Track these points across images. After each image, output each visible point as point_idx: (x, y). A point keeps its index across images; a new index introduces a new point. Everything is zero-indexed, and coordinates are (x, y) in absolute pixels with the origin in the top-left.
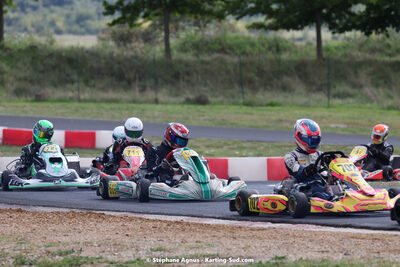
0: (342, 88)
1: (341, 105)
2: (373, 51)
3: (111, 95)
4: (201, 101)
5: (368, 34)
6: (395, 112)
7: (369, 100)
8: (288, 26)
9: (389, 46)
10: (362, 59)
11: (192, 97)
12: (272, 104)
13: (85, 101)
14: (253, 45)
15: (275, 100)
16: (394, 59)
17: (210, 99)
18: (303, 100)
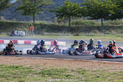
0: (107, 32)
1: (107, 36)
2: (113, 24)
3: (58, 34)
4: (77, 35)
5: (112, 20)
6: (119, 37)
7: (113, 34)
8: (95, 19)
9: (116, 23)
10: (111, 26)
11: (75, 34)
12: (93, 36)
13: (53, 35)
14: (87, 23)
15: (93, 35)
16: (118, 26)
17: (80, 35)
18: (99, 35)
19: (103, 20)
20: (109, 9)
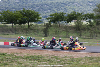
0: (16, 32)
2: (19, 27)
5: (19, 25)
8: (8, 23)
9: (21, 26)
12: (8, 34)
14: (3, 26)
19: (13, 24)
20: (18, 17)
